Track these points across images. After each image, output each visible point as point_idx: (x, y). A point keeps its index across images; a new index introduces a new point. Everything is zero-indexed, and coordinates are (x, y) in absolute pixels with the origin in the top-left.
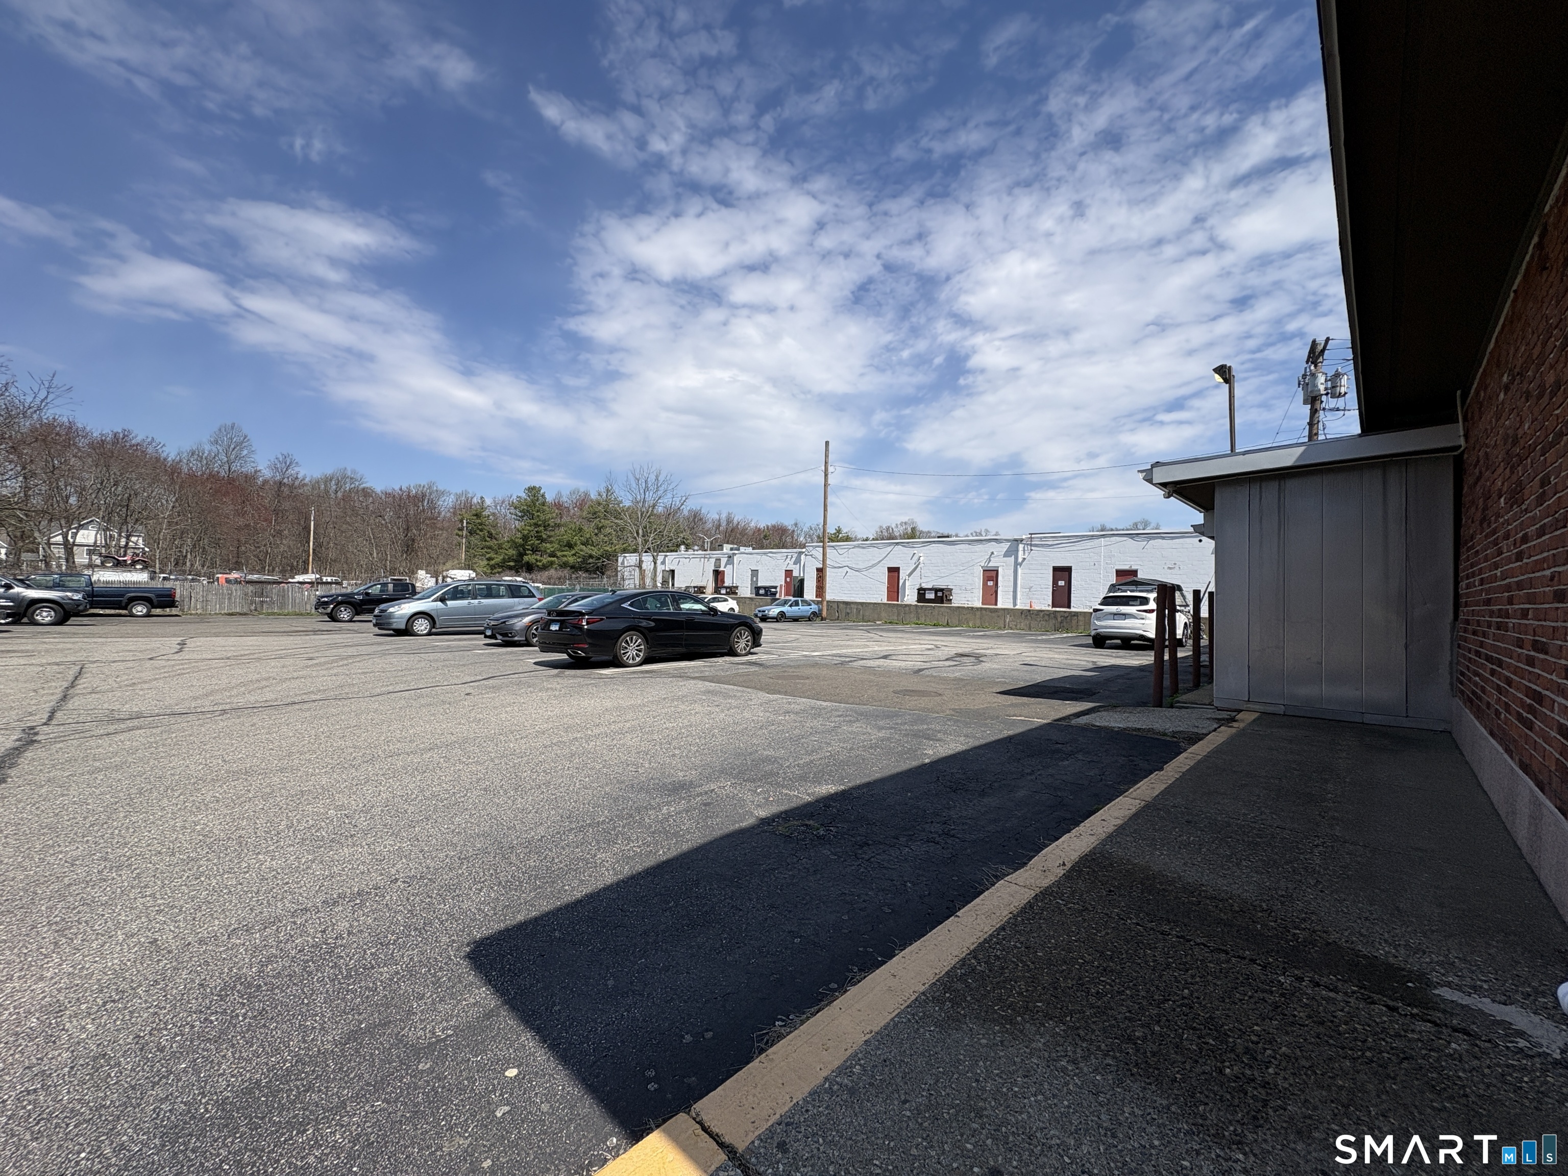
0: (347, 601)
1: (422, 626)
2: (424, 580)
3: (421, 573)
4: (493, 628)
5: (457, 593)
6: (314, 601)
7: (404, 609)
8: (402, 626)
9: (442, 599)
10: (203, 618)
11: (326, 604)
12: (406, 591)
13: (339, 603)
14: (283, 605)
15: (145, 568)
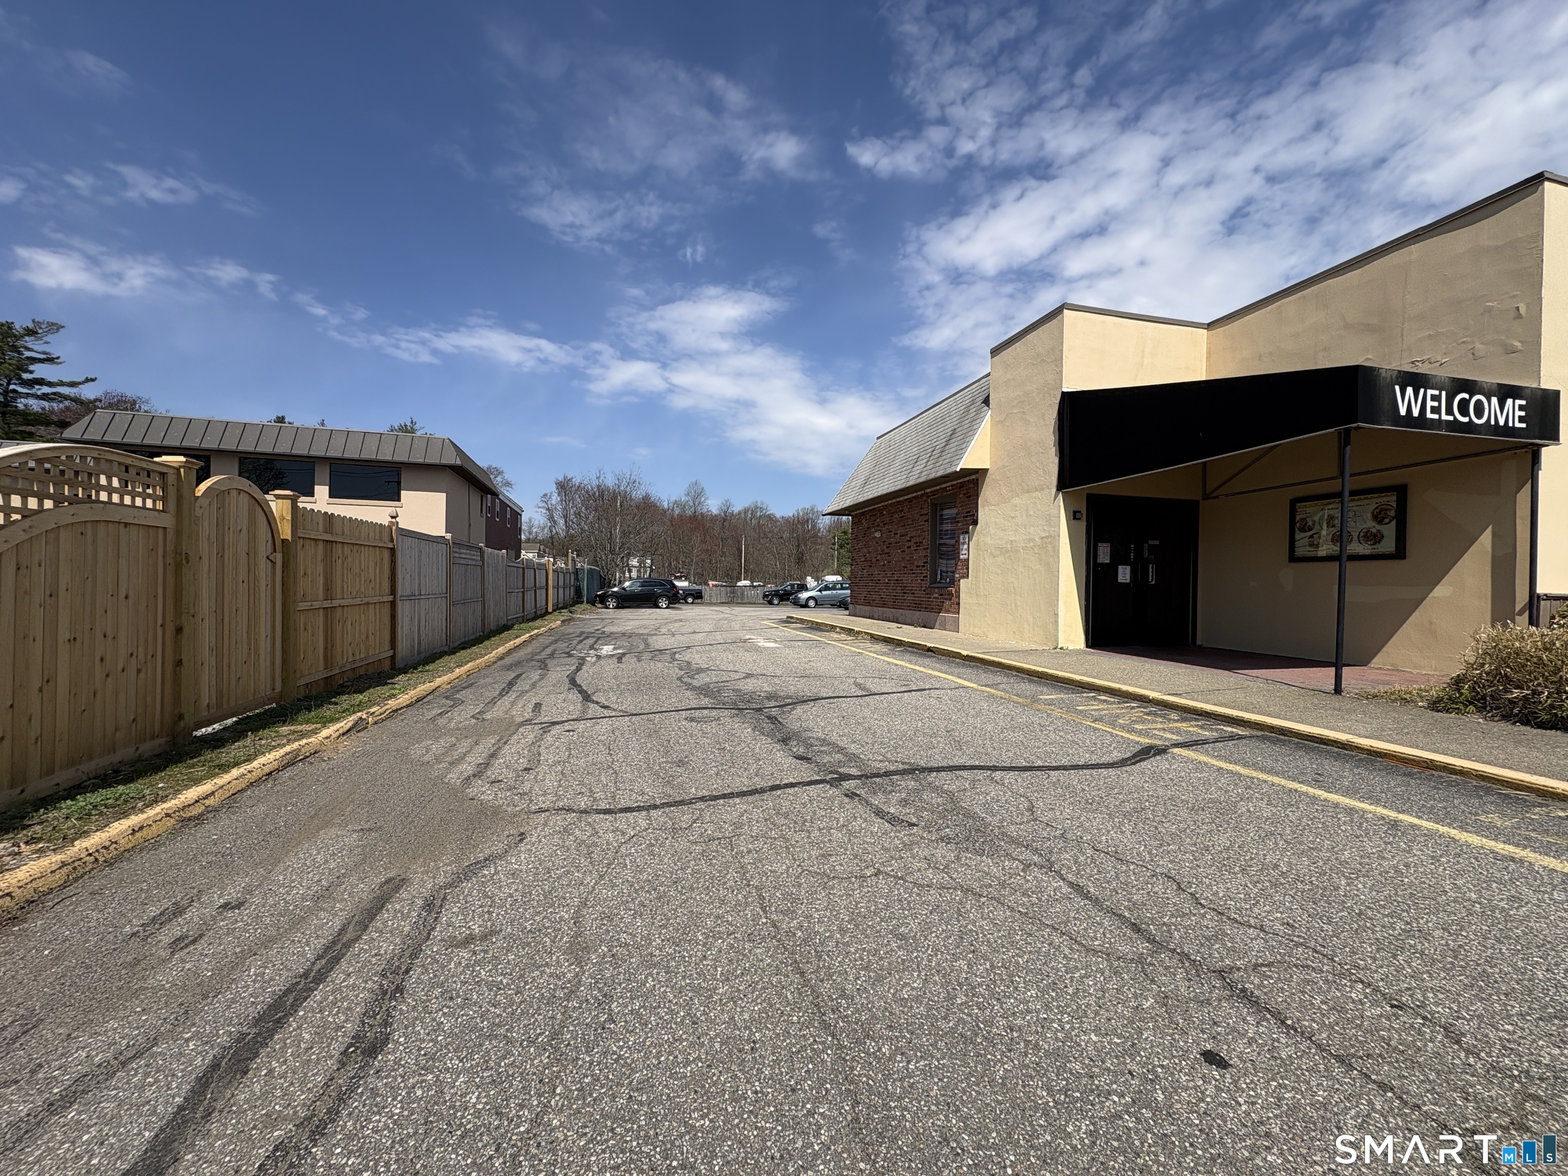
0: (776, 594)
1: (812, 603)
2: (810, 582)
3: (809, 579)
4: (840, 602)
5: (827, 588)
6: (761, 596)
7: (804, 595)
8: (804, 603)
9: (820, 591)
10: (711, 604)
11: (768, 595)
12: (803, 588)
13: (773, 596)
14: (742, 598)
15: (686, 580)
